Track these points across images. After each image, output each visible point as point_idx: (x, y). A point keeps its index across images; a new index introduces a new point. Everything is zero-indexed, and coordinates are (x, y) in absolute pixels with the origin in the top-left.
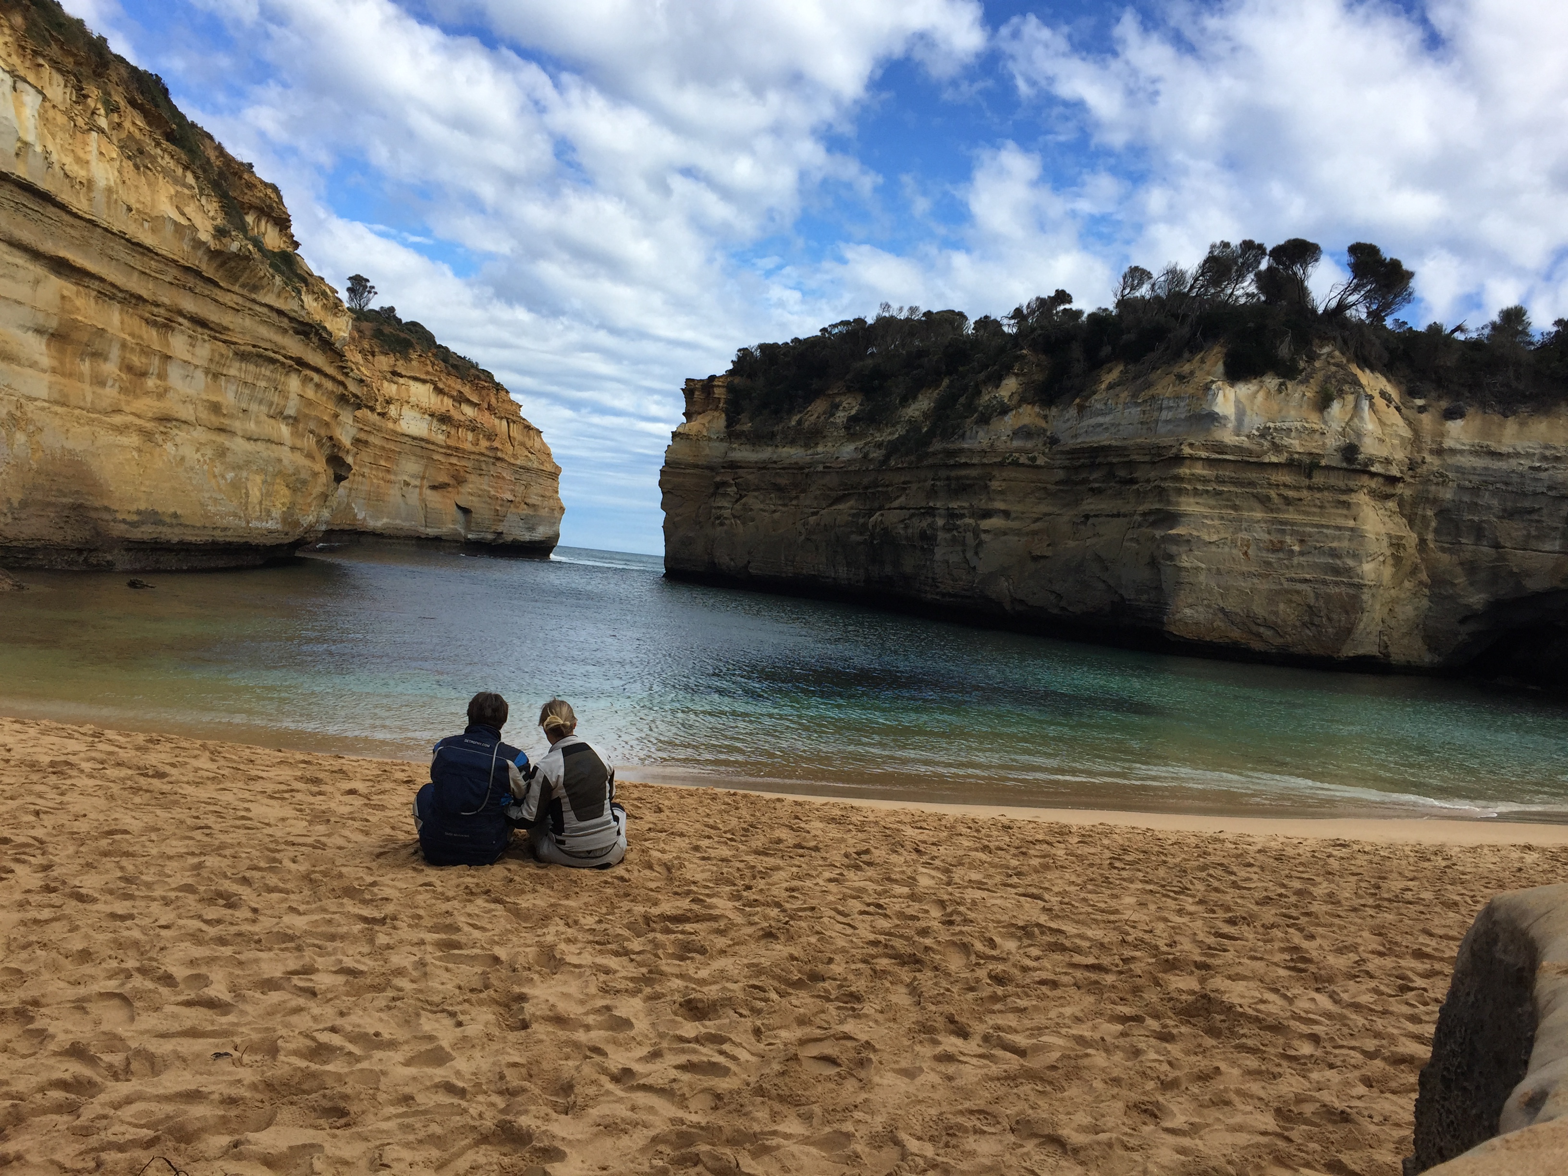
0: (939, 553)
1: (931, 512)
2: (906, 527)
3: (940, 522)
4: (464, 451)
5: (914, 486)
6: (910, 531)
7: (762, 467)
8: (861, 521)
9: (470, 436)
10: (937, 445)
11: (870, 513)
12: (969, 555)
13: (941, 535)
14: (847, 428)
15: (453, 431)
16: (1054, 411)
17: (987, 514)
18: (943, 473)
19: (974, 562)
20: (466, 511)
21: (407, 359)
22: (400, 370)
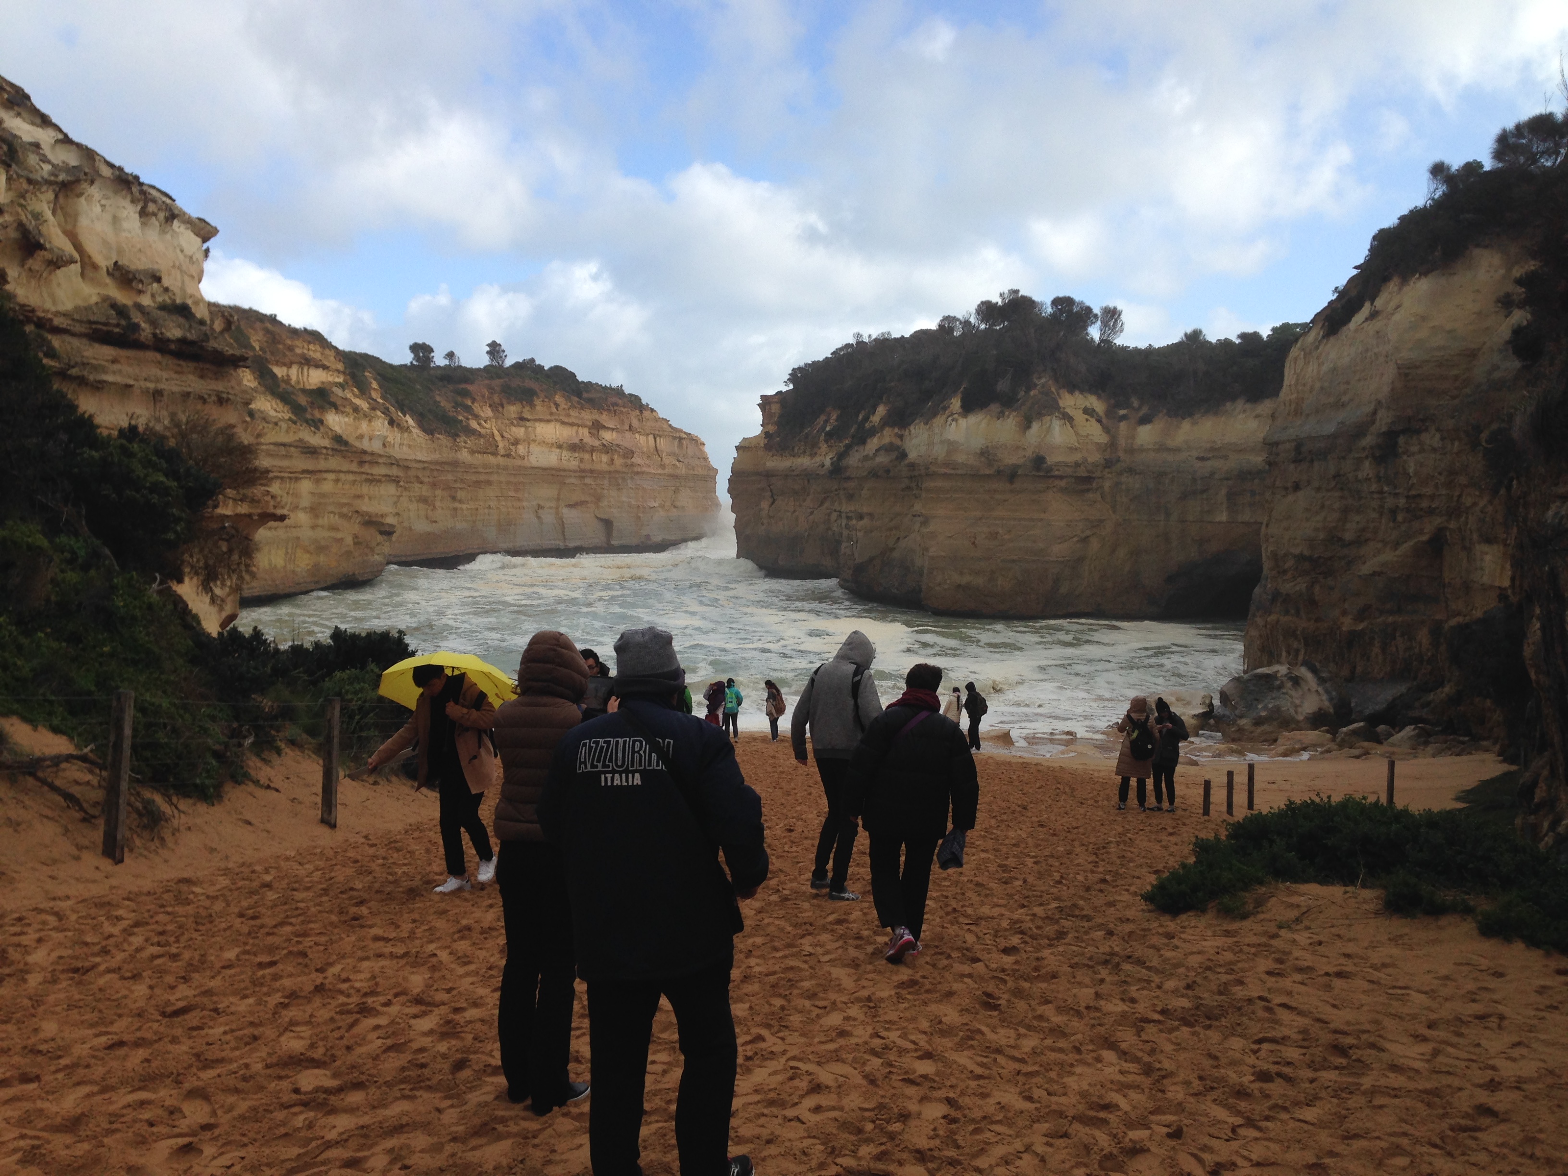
3: (844, 523)
4: (598, 472)
5: (837, 493)
7: (787, 475)
9: (605, 458)
10: (841, 463)
12: (855, 549)
15: (587, 456)
16: (907, 430)
18: (842, 484)
19: (855, 554)
20: (607, 523)
21: (532, 405)
22: (526, 415)
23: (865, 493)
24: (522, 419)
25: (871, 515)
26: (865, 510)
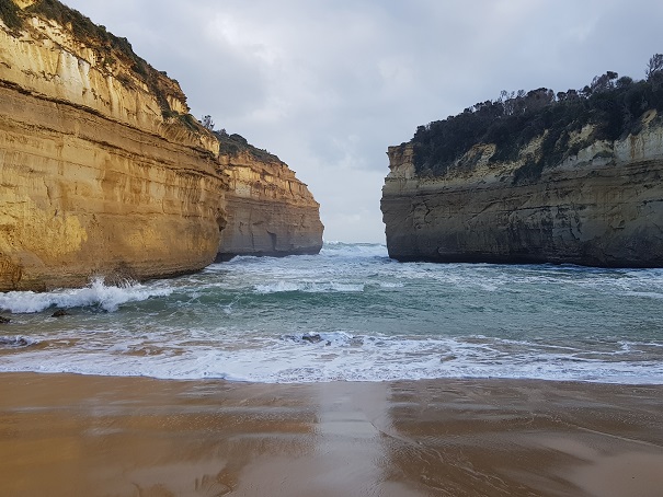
0: (555, 232)
1: (547, 208)
2: (533, 218)
3: (554, 214)
4: (269, 202)
5: (535, 195)
6: (535, 221)
7: (441, 193)
8: (504, 217)
9: (271, 193)
10: (546, 170)
11: (509, 212)
12: (575, 231)
13: (556, 222)
14: (489, 165)
15: (262, 192)
16: (616, 142)
17: (582, 207)
18: (552, 185)
19: (577, 235)
20: (273, 236)
21: (236, 157)
22: (233, 162)
23: (584, 189)
24: (230, 165)
25: (594, 205)
26: (587, 201)
